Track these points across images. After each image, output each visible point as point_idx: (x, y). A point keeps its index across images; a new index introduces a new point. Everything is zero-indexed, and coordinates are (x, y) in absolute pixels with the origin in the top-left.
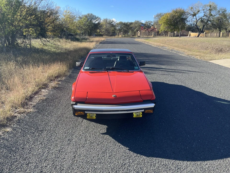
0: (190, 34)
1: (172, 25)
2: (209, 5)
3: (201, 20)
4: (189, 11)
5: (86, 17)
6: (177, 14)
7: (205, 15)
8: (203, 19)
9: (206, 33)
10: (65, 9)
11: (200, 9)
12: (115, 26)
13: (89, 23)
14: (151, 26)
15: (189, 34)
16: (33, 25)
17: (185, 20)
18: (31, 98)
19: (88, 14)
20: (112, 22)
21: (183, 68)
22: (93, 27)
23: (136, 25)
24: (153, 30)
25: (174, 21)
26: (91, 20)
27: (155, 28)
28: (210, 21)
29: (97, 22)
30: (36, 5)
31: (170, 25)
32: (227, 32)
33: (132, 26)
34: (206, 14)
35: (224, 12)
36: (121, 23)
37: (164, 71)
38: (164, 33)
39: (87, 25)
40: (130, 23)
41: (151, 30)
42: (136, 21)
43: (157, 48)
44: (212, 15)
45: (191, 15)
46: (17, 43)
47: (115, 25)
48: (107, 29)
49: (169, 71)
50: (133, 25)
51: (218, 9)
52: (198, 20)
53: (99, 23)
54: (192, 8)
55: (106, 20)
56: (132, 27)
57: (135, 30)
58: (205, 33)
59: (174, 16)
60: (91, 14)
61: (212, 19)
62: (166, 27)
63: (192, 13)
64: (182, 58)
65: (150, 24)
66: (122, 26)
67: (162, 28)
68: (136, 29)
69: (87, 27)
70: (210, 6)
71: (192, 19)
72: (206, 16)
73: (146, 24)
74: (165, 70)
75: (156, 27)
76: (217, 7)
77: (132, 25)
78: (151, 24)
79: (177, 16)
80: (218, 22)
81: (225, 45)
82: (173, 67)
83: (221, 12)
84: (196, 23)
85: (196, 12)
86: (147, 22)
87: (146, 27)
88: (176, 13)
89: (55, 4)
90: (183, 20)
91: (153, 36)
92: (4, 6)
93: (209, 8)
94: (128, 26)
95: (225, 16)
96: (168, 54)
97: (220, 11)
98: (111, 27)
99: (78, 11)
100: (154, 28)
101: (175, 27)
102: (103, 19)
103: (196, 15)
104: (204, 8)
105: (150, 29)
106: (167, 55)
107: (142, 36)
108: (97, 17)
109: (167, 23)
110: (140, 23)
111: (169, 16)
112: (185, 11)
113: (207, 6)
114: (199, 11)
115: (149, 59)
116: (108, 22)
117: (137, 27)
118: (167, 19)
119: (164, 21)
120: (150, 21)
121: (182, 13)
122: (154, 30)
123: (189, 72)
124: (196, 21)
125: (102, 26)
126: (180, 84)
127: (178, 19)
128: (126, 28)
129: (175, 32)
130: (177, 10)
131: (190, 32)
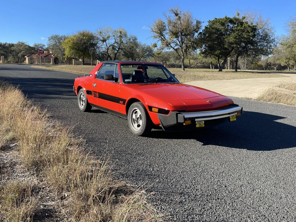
1: (81, 51)
2: (119, 31)
3: (112, 47)
4: (98, 35)
6: (86, 38)
8: (114, 46)
11: (111, 35)
14: (43, 51)
23: (21, 48)
24: (47, 56)
27: (51, 54)
28: (122, 49)
33: (13, 48)
34: (117, 41)
35: (134, 40)
40: (9, 44)
41: (44, 56)
42: (19, 42)
44: (123, 43)
45: (100, 40)
50: (15, 47)
52: (109, 47)
54: (101, 32)
57: (20, 54)
59: (82, 39)
61: (123, 47)
62: (72, 52)
65: (41, 47)
67: (68, 53)
68: (22, 53)
70: (121, 32)
71: (102, 45)
72: (117, 43)
73: (36, 47)
76: (127, 34)
78: (43, 48)
79: (85, 40)
80: (129, 50)
83: (132, 41)
84: (106, 50)
85: (106, 37)
86: (36, 45)
87: (36, 52)
88: (84, 36)
90: (93, 46)
91: (53, 64)
93: (119, 35)
94: (7, 49)
95: (136, 44)
97: (130, 39)
100: (49, 54)
101: (84, 53)
103: (107, 41)
104: (114, 34)
105: (43, 54)
110: (27, 45)
111: (75, 39)
112: (94, 35)
113: (118, 32)
114: (109, 37)
117: (22, 51)
119: (69, 45)
120: (41, 44)
121: (91, 37)
122: (49, 56)
124: (107, 48)
128: (3, 51)
129: (81, 60)
130: (83, 32)
131: (98, 61)
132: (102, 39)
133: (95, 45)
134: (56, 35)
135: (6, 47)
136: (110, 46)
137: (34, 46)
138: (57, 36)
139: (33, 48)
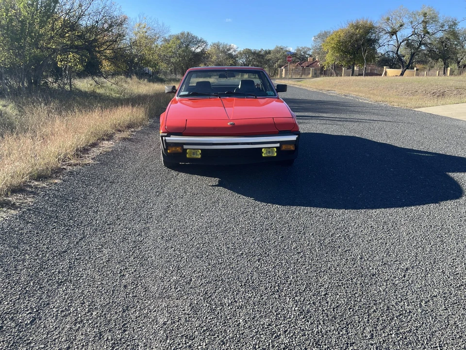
0: (386, 72)
1: (349, 53)
2: (422, 13)
3: (407, 43)
4: (383, 24)
5: (178, 38)
6: (358, 31)
7: (414, 33)
8: (410, 40)
9: (417, 70)
10: (138, 20)
11: (405, 20)
12: (235, 58)
13: (183, 51)
14: (307, 58)
15: (384, 71)
16: (77, 47)
17: (376, 42)
18: (85, 150)
19: (182, 34)
20: (229, 50)
21: (362, 117)
22: (191, 59)
23: (278, 56)
24: (311, 65)
25: (353, 46)
26: (188, 45)
27: (316, 61)
28: (425, 44)
29: (199, 50)
30: (83, 8)
31: (344, 52)
32: (459, 67)
33: (269, 57)
34: (416, 31)
35: (452, 25)
36: (248, 52)
37: (324, 119)
38: (335, 70)
39: (179, 54)
40: (266, 51)
41: (307, 65)
42: (277, 47)
43: (319, 92)
44: (428, 33)
45: (387, 33)
46: (46, 82)
47: (235, 55)
48: (220, 62)
49: (335, 120)
50: (272, 55)
51: (441, 21)
52: (400, 43)
53: (203, 52)
54: (388, 19)
55: (217, 46)
56: (269, 60)
57: (276, 65)
58: (415, 69)
59: (353, 34)
60: (188, 34)
61: (429, 41)
62: (336, 56)
63: (388, 29)
64: (364, 105)
65: (305, 53)
66: (251, 58)
67: (330, 59)
68: (279, 63)
69: (179, 60)
70: (425, 15)
71: (388, 41)
72: (416, 34)
73: (299, 53)
74: (328, 119)
75: (317, 59)
76: (439, 16)
77: (270, 55)
78: (308, 53)
79: (358, 35)
80: (440, 46)
81: (451, 87)
82: (343, 116)
83: (446, 28)
84: (396, 49)
85: (396, 27)
86: (298, 50)
87: (297, 60)
88: (357, 29)
89: (118, 7)
90: (371, 43)
91: (312, 77)
92: (25, 7)
93: (423, 18)
94: (262, 58)
95: (455, 35)
96: (337, 100)
97: (444, 25)
98: (227, 59)
99: (163, 25)
100: (314, 61)
101: (354, 57)
102: (212, 44)
103: (397, 33)
104: (412, 19)
105: (306, 62)
106: (336, 102)
107: (290, 76)
108: (200, 38)
109: (339, 49)
110: (286, 51)
111: (342, 35)
112: (375, 26)
113: (419, 14)
114: (401, 26)
115: (299, 106)
116: (221, 48)
117: (279, 59)
118: (339, 42)
119: (332, 45)
120: (306, 47)
121: (369, 29)
122: (314, 64)
123: (372, 121)
124: (397, 45)
125: (208, 57)
126: (352, 134)
127: (361, 40)
128: (257, 61)
129: (357, 68)
130: (358, 23)
131: (386, 68)
132: (390, 30)
133: (375, 41)
134: (325, 32)
135: (261, 55)
136: (403, 41)
137: (295, 51)
138: (327, 32)
139: (294, 55)
